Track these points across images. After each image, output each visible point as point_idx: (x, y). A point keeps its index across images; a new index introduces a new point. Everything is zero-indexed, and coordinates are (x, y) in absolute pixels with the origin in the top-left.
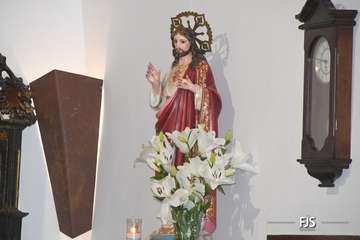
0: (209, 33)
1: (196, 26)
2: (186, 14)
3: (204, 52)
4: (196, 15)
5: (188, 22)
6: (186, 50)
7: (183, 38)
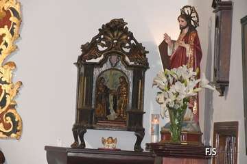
0: (197, 16)
1: (191, 13)
2: (187, 7)
3: (196, 27)
4: (191, 7)
5: (187, 11)
6: (185, 25)
7: (183, 20)
